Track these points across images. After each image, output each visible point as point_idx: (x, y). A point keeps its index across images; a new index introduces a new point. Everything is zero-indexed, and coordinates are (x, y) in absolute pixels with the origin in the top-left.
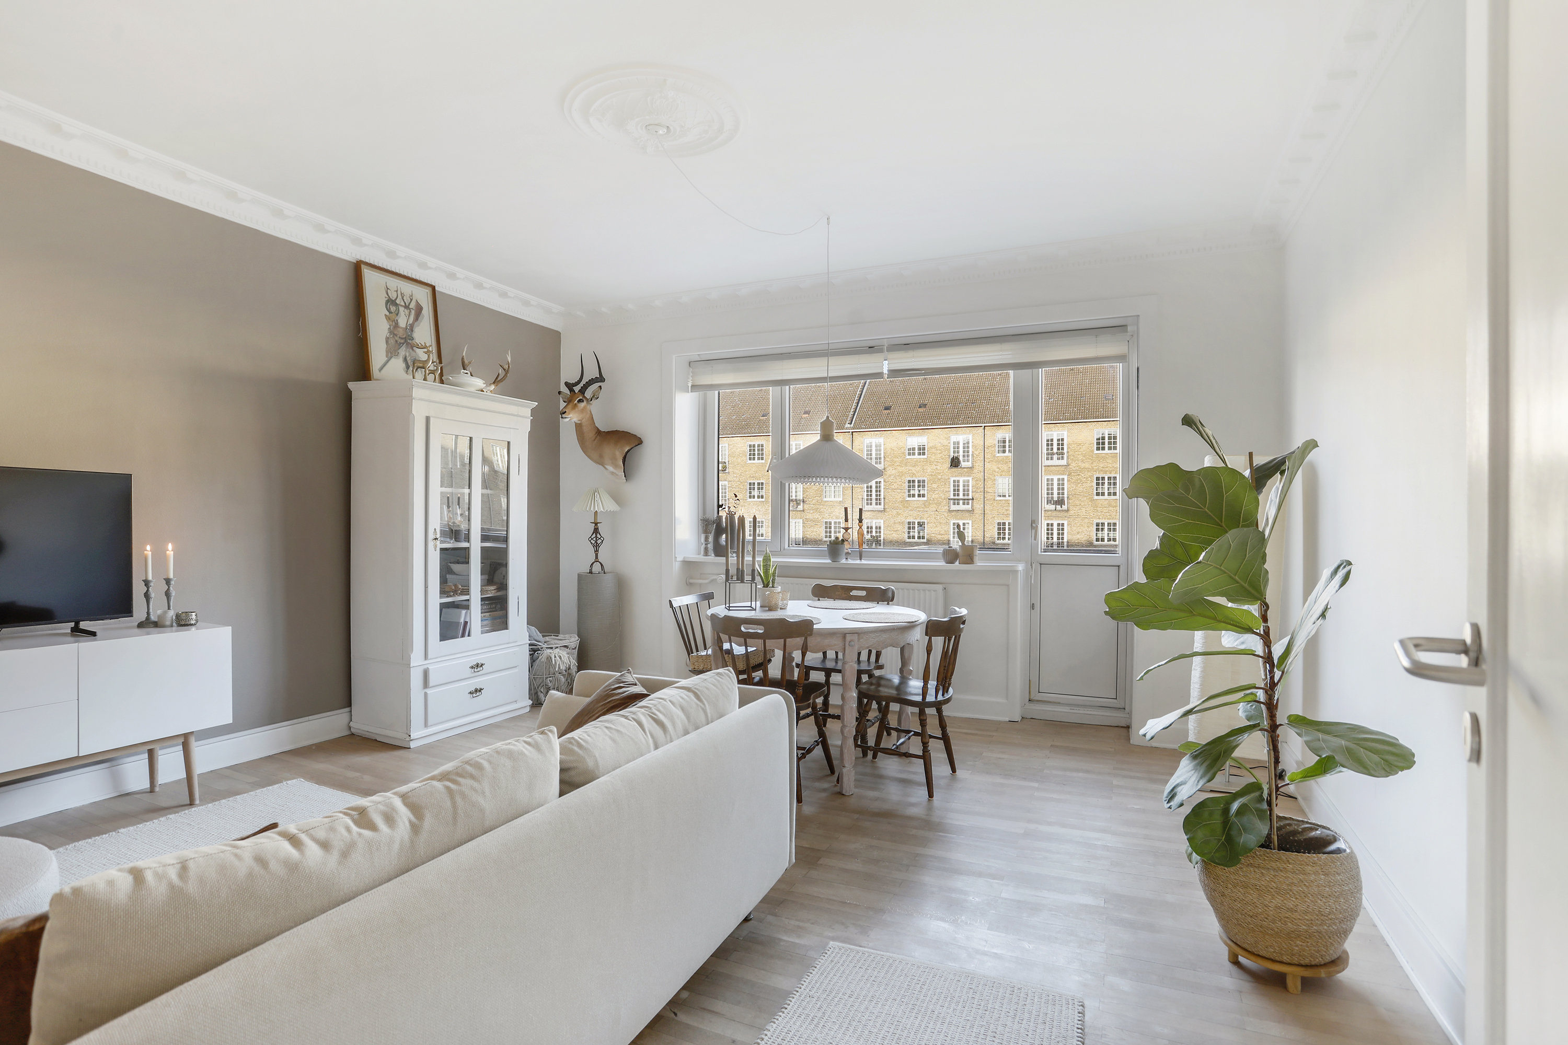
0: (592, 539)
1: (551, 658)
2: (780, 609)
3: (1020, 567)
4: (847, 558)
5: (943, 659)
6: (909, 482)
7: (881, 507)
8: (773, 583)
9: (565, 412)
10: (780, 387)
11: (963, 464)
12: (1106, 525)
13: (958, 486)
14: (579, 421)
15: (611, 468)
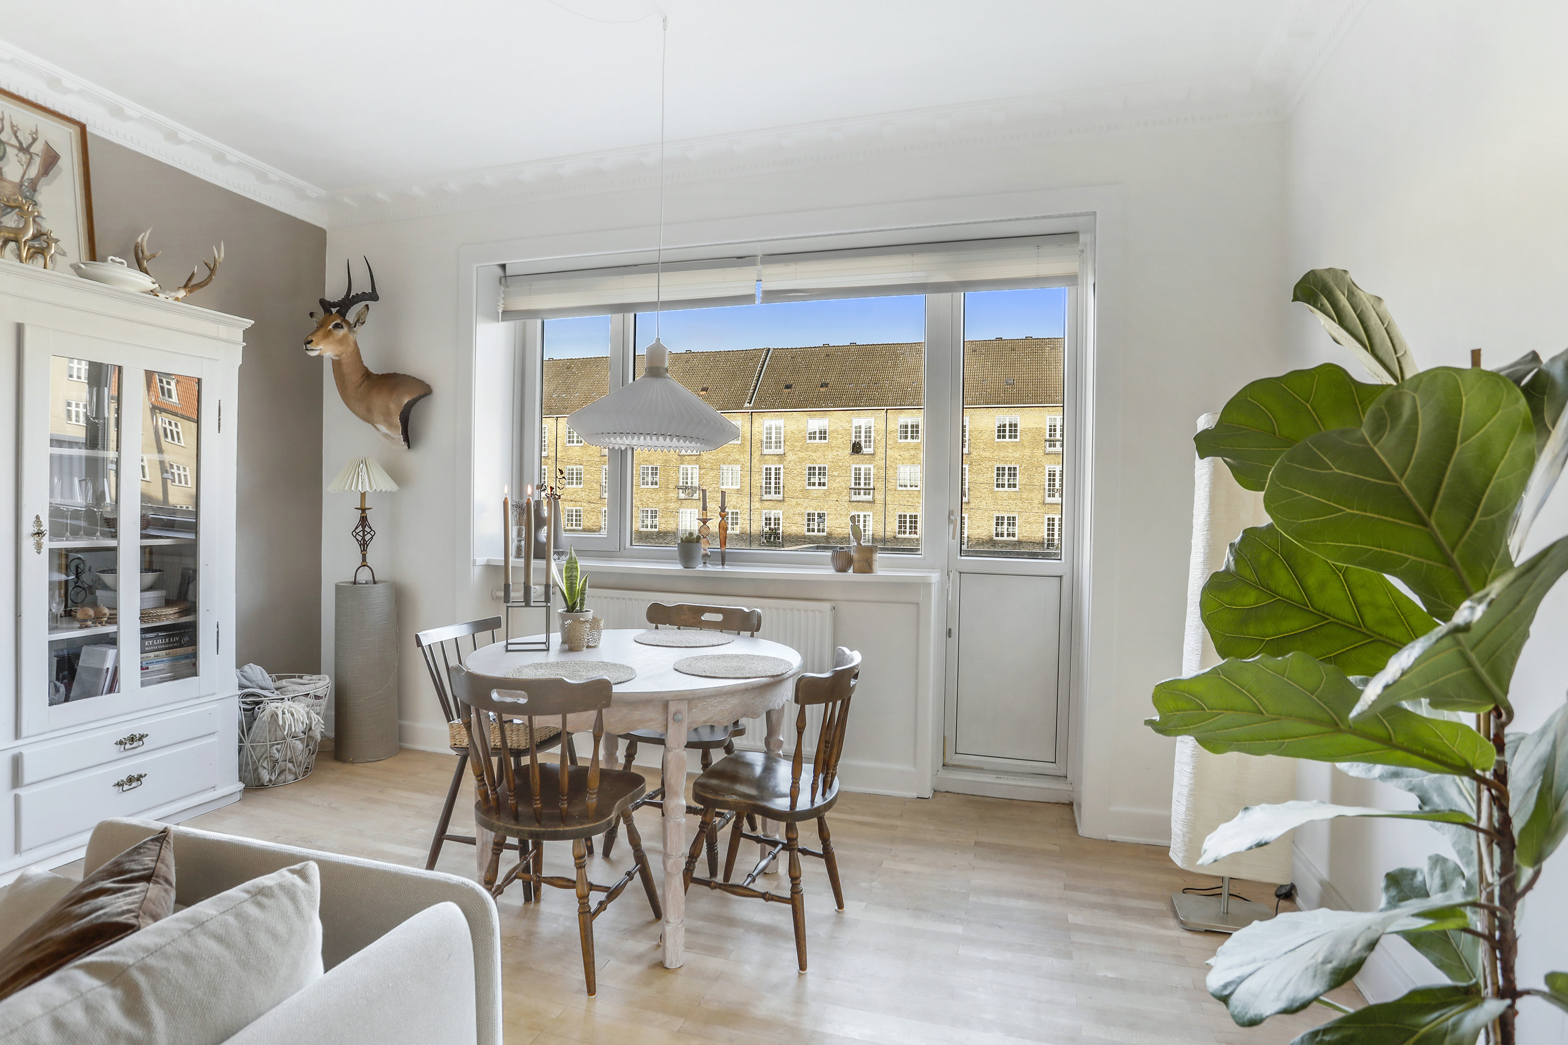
0: (357, 534)
1: (277, 715)
2: (588, 647)
3: (935, 577)
4: (705, 563)
5: (824, 731)
6: (810, 468)
7: (780, 497)
8: (582, 604)
9: (312, 341)
10: (621, 315)
11: (865, 450)
12: (1006, 519)
13: (860, 474)
14: (337, 356)
15: (383, 429)
